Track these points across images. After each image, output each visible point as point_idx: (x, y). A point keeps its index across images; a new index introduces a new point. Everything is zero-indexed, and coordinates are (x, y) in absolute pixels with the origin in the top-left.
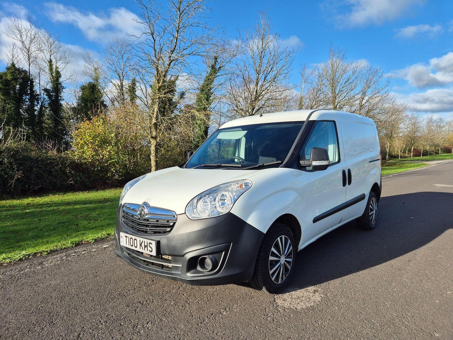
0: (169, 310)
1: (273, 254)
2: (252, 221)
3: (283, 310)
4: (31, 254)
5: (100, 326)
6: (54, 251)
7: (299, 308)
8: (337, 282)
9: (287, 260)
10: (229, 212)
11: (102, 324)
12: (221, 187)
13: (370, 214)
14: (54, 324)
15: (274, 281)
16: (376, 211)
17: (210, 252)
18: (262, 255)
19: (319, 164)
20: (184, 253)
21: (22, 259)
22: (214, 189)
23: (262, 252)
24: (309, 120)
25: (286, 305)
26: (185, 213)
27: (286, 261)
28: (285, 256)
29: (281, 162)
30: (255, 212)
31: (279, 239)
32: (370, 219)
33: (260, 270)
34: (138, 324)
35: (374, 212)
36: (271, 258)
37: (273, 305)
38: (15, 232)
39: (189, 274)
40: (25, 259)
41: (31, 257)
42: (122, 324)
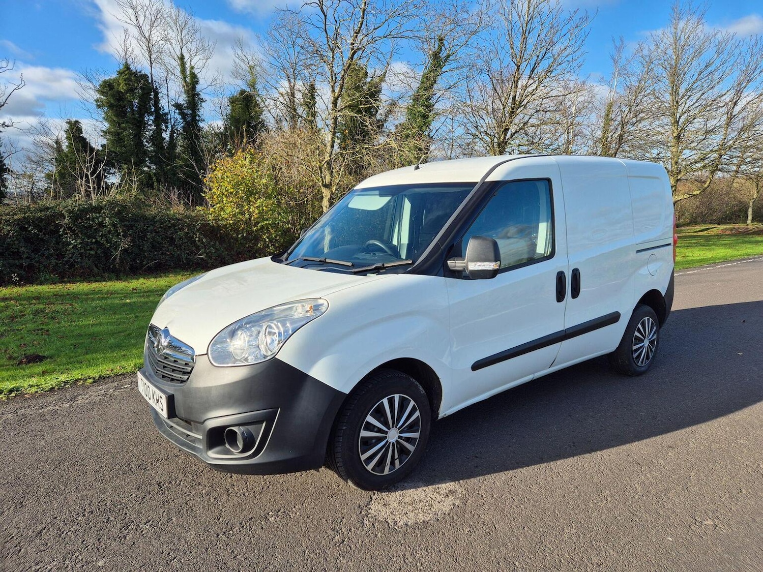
0: (190, 504)
1: (369, 427)
2: (320, 372)
3: (371, 524)
4: (71, 380)
5: (80, 518)
6: (105, 378)
7: (401, 523)
8: (499, 479)
9: (403, 435)
10: (274, 357)
11: (84, 515)
12: (275, 310)
13: (634, 348)
14: (23, 506)
15: (371, 472)
16: (652, 342)
17: (242, 422)
18: (344, 428)
19: (480, 268)
20: (203, 421)
21: (54, 388)
22: (263, 313)
23: (345, 424)
24: (486, 181)
25: (384, 513)
26: (207, 354)
27: (400, 437)
28: (399, 429)
29: (411, 262)
30: (328, 357)
31: (385, 401)
32: (635, 356)
33: (339, 452)
34: (133, 522)
35: (646, 343)
36: (364, 433)
37: (361, 512)
38: (93, 336)
39: (212, 454)
40: (59, 389)
41: (67, 386)
42: (112, 518)
